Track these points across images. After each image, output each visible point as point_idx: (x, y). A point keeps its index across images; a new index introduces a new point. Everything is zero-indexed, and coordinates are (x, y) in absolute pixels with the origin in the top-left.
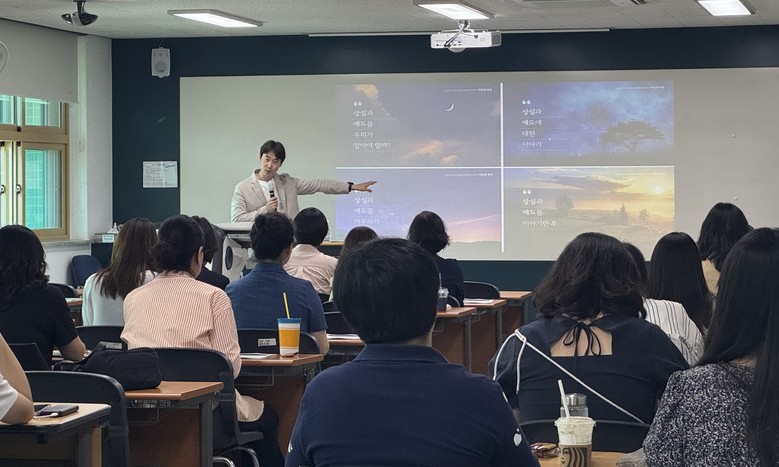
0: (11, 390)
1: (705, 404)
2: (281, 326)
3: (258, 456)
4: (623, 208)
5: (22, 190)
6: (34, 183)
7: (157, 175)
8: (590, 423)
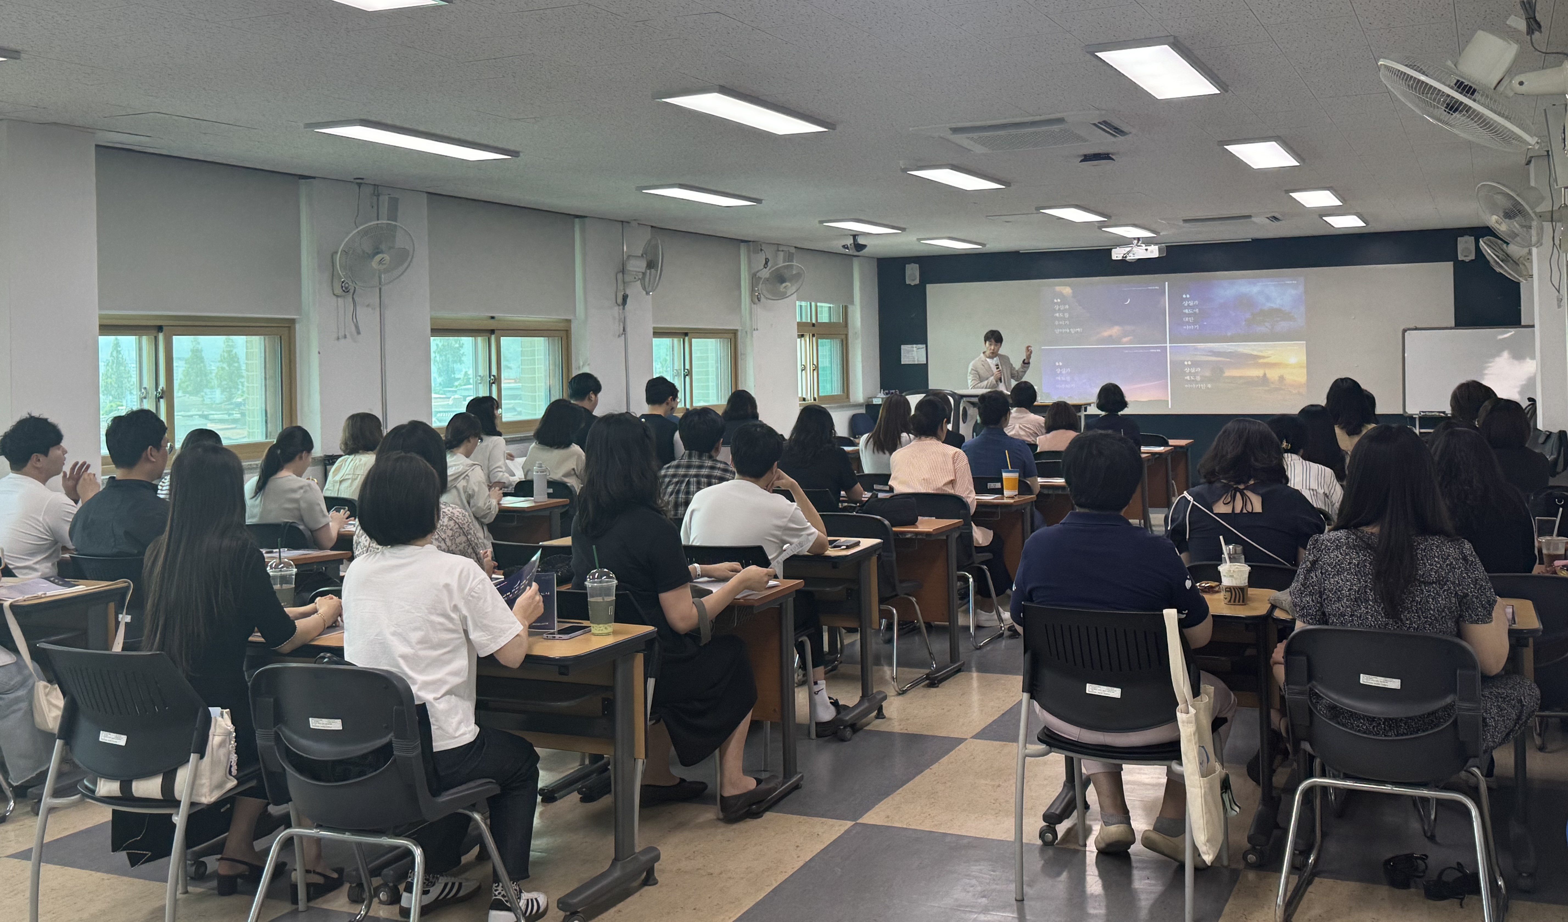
0: (813, 530)
1: (1339, 561)
2: (1004, 475)
3: (989, 570)
4: (1265, 374)
5: (816, 368)
6: (824, 362)
7: (911, 354)
8: (1246, 569)
